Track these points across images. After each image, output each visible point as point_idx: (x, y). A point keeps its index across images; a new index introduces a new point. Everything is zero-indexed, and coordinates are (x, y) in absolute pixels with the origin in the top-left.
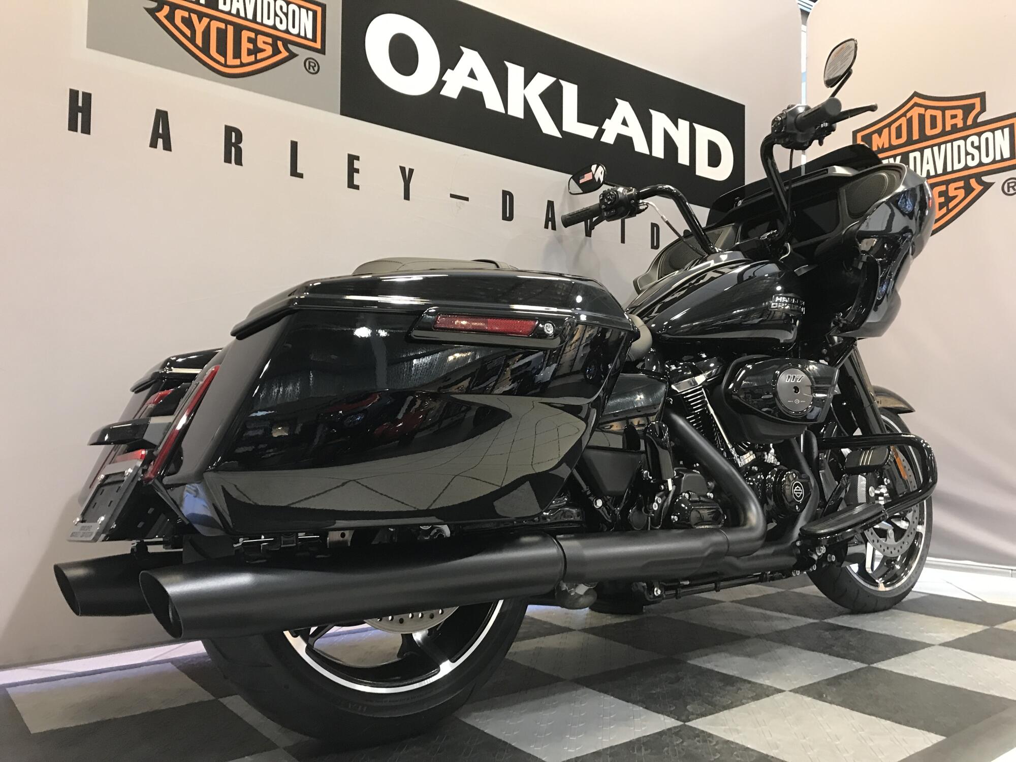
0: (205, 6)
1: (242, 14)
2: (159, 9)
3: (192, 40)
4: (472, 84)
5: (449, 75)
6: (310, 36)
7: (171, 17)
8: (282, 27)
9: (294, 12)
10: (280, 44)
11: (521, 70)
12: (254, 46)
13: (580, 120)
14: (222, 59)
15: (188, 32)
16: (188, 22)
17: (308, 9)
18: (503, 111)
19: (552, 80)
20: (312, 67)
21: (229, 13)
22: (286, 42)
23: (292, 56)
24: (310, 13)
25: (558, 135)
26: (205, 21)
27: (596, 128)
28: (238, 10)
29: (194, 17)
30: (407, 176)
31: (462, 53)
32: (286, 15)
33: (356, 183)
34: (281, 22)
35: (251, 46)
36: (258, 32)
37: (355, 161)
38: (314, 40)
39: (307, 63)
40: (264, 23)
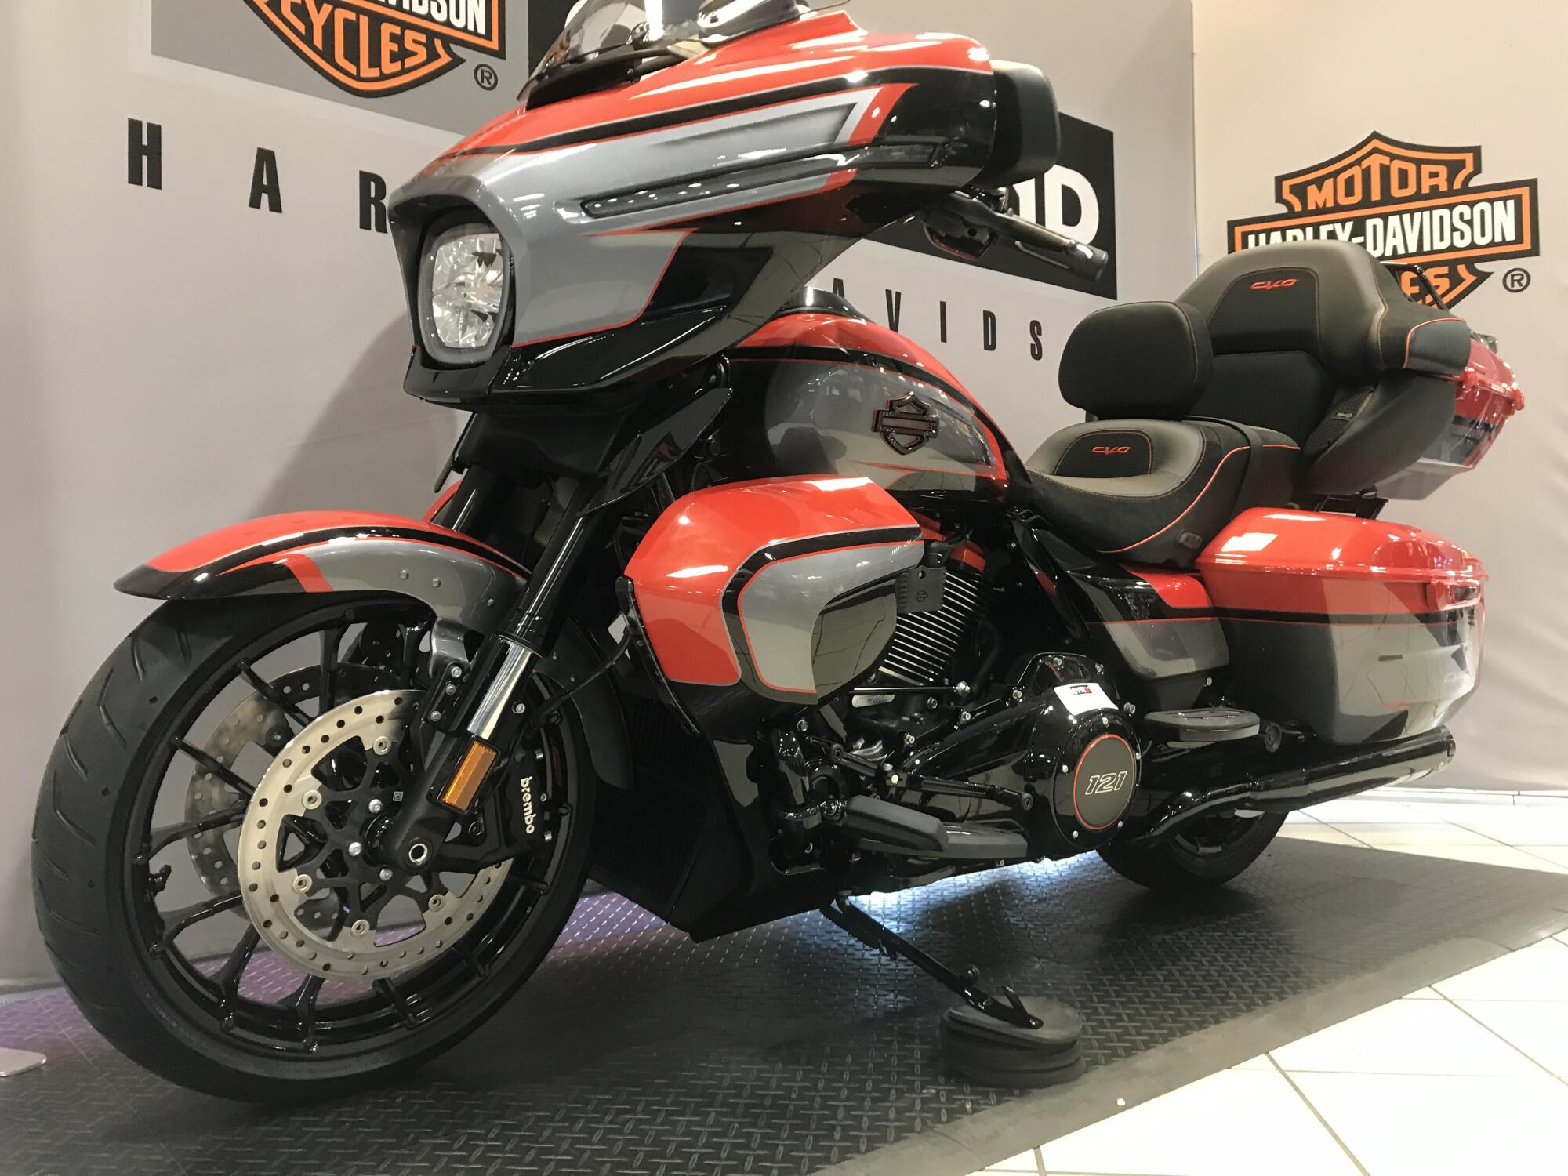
6: (482, 30)
7: (275, 4)
8: (441, 17)
10: (438, 43)
12: (399, 48)
14: (352, 69)
15: (301, 27)
16: (301, 12)
20: (487, 79)
22: (447, 41)
23: (457, 61)
26: (326, 8)
29: (310, 4)
34: (439, 10)
35: (395, 47)
36: (405, 26)
38: (488, 36)
39: (479, 72)
40: (414, 10)
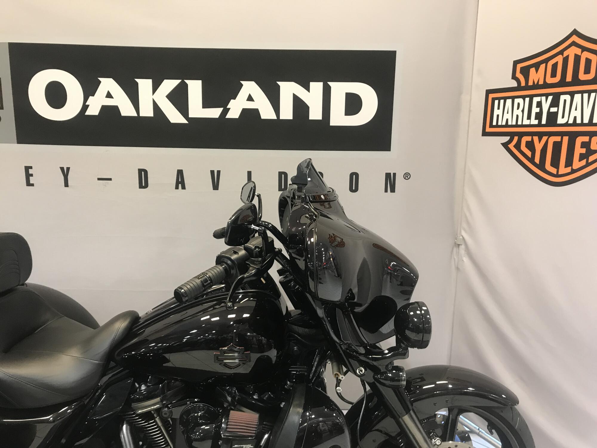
4: (109, 102)
5: (91, 100)
11: (150, 82)
13: (204, 107)
18: (135, 114)
19: (178, 82)
25: (186, 122)
27: (222, 109)
30: (65, 172)
31: (100, 82)
33: (31, 182)
37: (30, 170)
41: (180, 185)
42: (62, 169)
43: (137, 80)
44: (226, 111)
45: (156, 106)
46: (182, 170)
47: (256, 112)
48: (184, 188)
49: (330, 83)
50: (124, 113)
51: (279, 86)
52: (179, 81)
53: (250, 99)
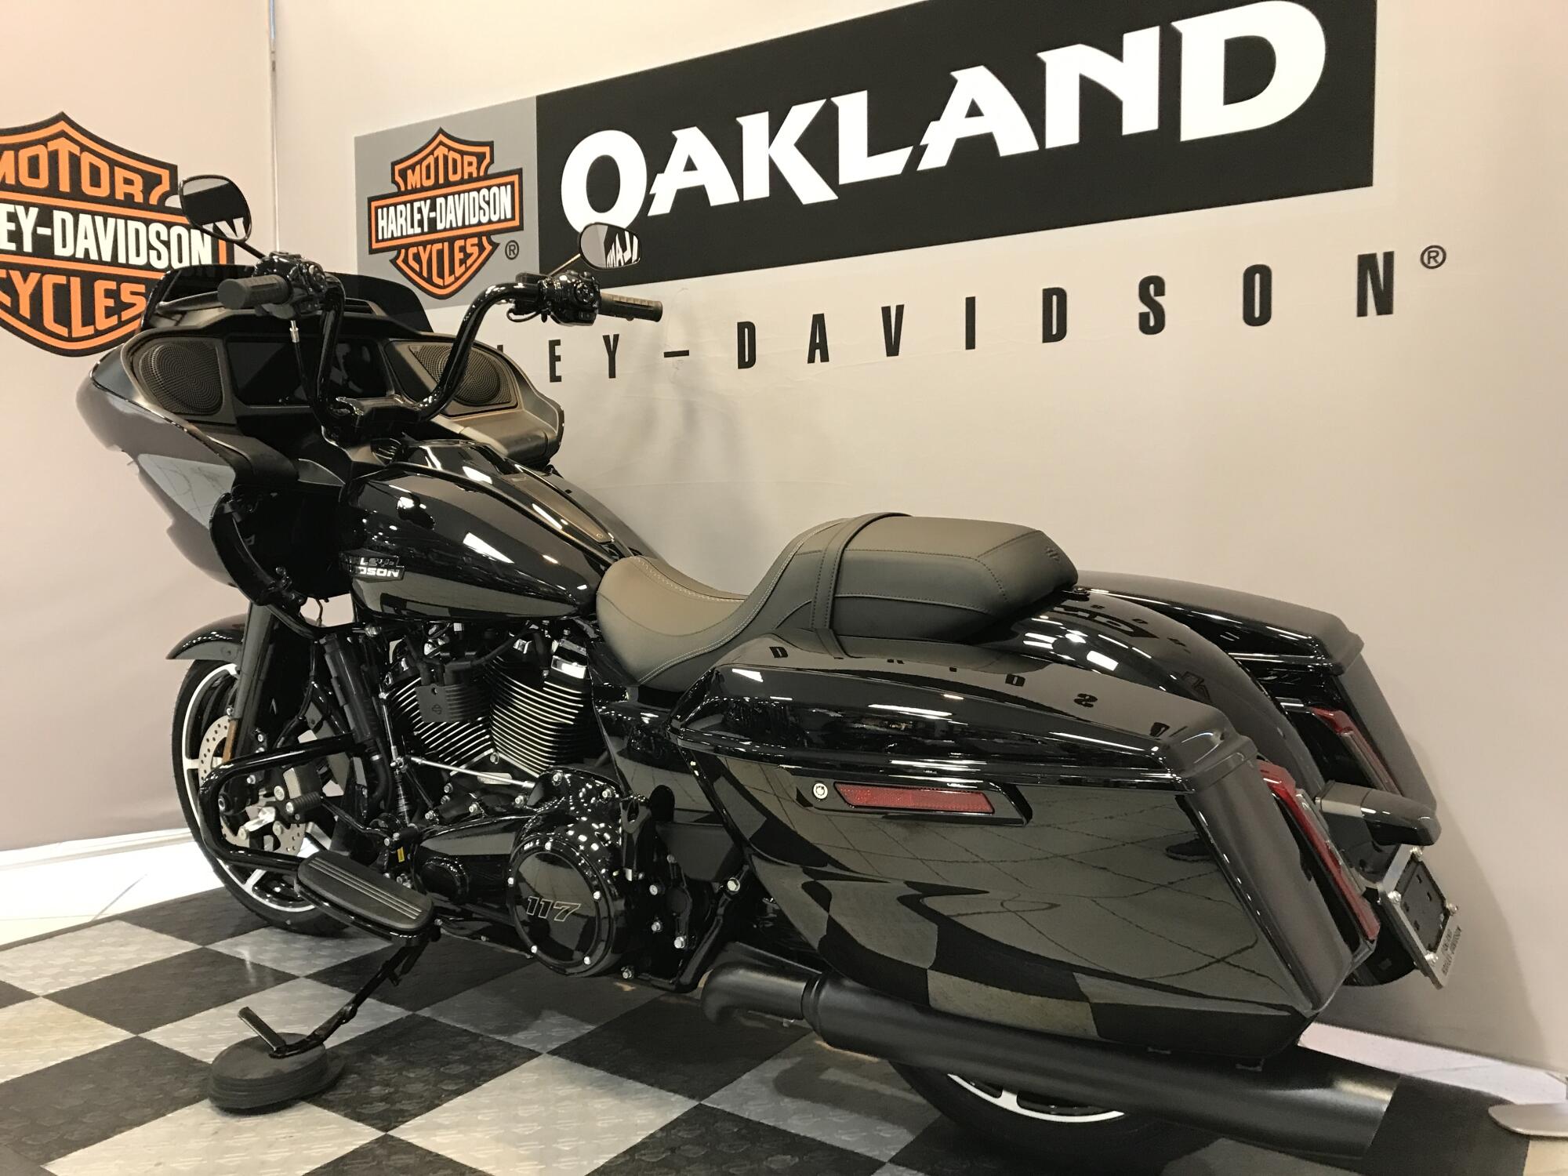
0: (429, 232)
1: (454, 225)
2: (397, 257)
3: (420, 274)
4: (690, 180)
5: (659, 182)
6: (509, 216)
7: (405, 261)
8: (484, 220)
9: (495, 194)
10: (484, 239)
11: (764, 118)
12: (464, 255)
13: (872, 153)
14: (439, 281)
15: (416, 267)
16: (417, 258)
17: (505, 185)
18: (736, 199)
19: (819, 106)
20: (513, 251)
21: (445, 230)
22: (488, 234)
23: (495, 246)
24: (509, 187)
25: (832, 196)
26: (429, 247)
27: (909, 150)
28: (451, 221)
29: (421, 248)
30: (610, 345)
31: (674, 140)
32: (488, 203)
33: (558, 374)
34: (484, 215)
35: (461, 256)
36: (465, 237)
37: (556, 347)
38: (513, 218)
39: (508, 250)
40: (471, 223)
41: (818, 352)
42: (606, 338)
43: (739, 120)
44: (919, 153)
45: (775, 174)
46: (822, 316)
47: (987, 142)
48: (825, 358)
49: (1178, 25)
50: (714, 201)
51: (1042, 65)
52: (821, 103)
53: (974, 111)
